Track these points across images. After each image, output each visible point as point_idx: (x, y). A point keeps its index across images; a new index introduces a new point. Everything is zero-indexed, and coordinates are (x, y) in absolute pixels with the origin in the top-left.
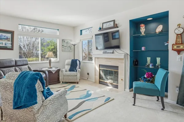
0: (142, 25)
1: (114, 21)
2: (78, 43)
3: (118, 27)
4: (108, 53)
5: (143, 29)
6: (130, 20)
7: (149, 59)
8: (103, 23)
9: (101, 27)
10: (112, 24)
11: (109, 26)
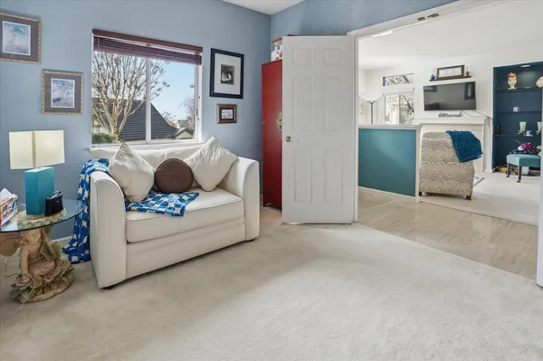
0: (512, 74)
1: (463, 67)
2: (379, 99)
3: (470, 77)
4: (450, 116)
5: (512, 81)
6: (495, 68)
7: (523, 125)
8: (438, 69)
9: (435, 74)
10: (458, 72)
11: (452, 75)
